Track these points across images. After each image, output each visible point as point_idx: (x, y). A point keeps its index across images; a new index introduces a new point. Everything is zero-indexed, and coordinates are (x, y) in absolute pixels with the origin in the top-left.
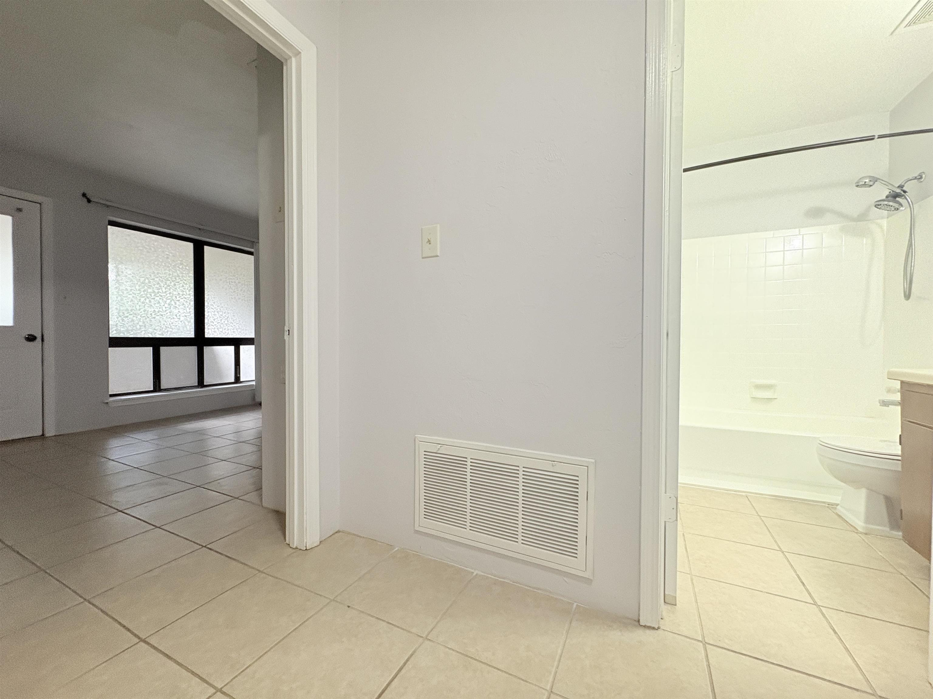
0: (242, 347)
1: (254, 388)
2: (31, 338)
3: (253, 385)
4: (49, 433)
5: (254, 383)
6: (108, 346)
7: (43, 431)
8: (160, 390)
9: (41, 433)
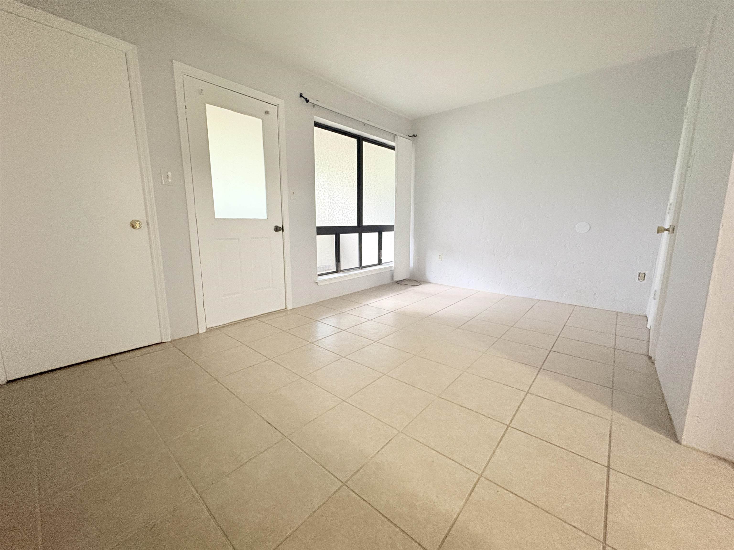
0: (384, 234)
1: (393, 269)
2: (277, 229)
3: (391, 267)
4: (289, 308)
5: (392, 265)
6: (316, 235)
7: (286, 306)
8: (341, 271)
9: (284, 307)
